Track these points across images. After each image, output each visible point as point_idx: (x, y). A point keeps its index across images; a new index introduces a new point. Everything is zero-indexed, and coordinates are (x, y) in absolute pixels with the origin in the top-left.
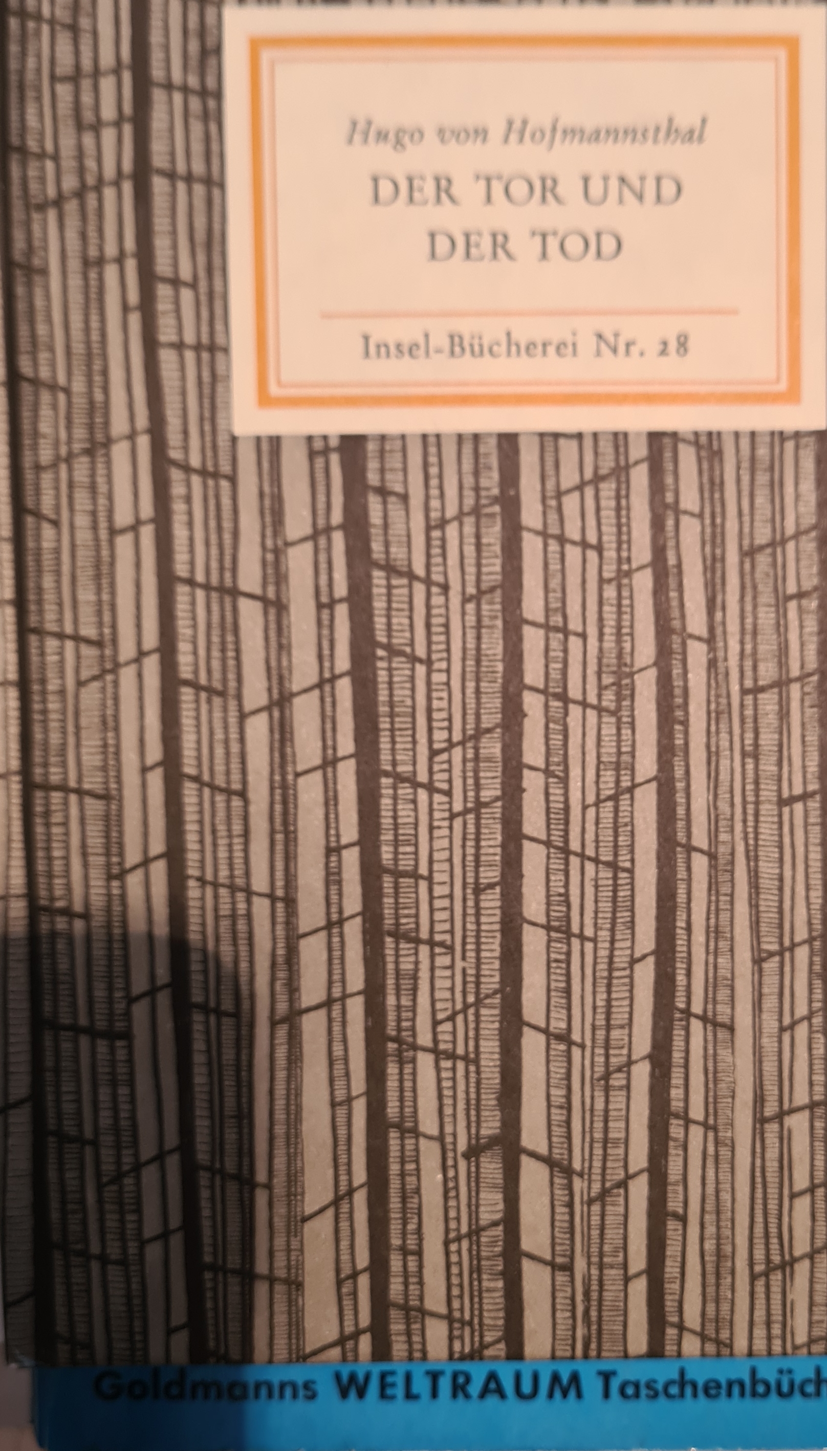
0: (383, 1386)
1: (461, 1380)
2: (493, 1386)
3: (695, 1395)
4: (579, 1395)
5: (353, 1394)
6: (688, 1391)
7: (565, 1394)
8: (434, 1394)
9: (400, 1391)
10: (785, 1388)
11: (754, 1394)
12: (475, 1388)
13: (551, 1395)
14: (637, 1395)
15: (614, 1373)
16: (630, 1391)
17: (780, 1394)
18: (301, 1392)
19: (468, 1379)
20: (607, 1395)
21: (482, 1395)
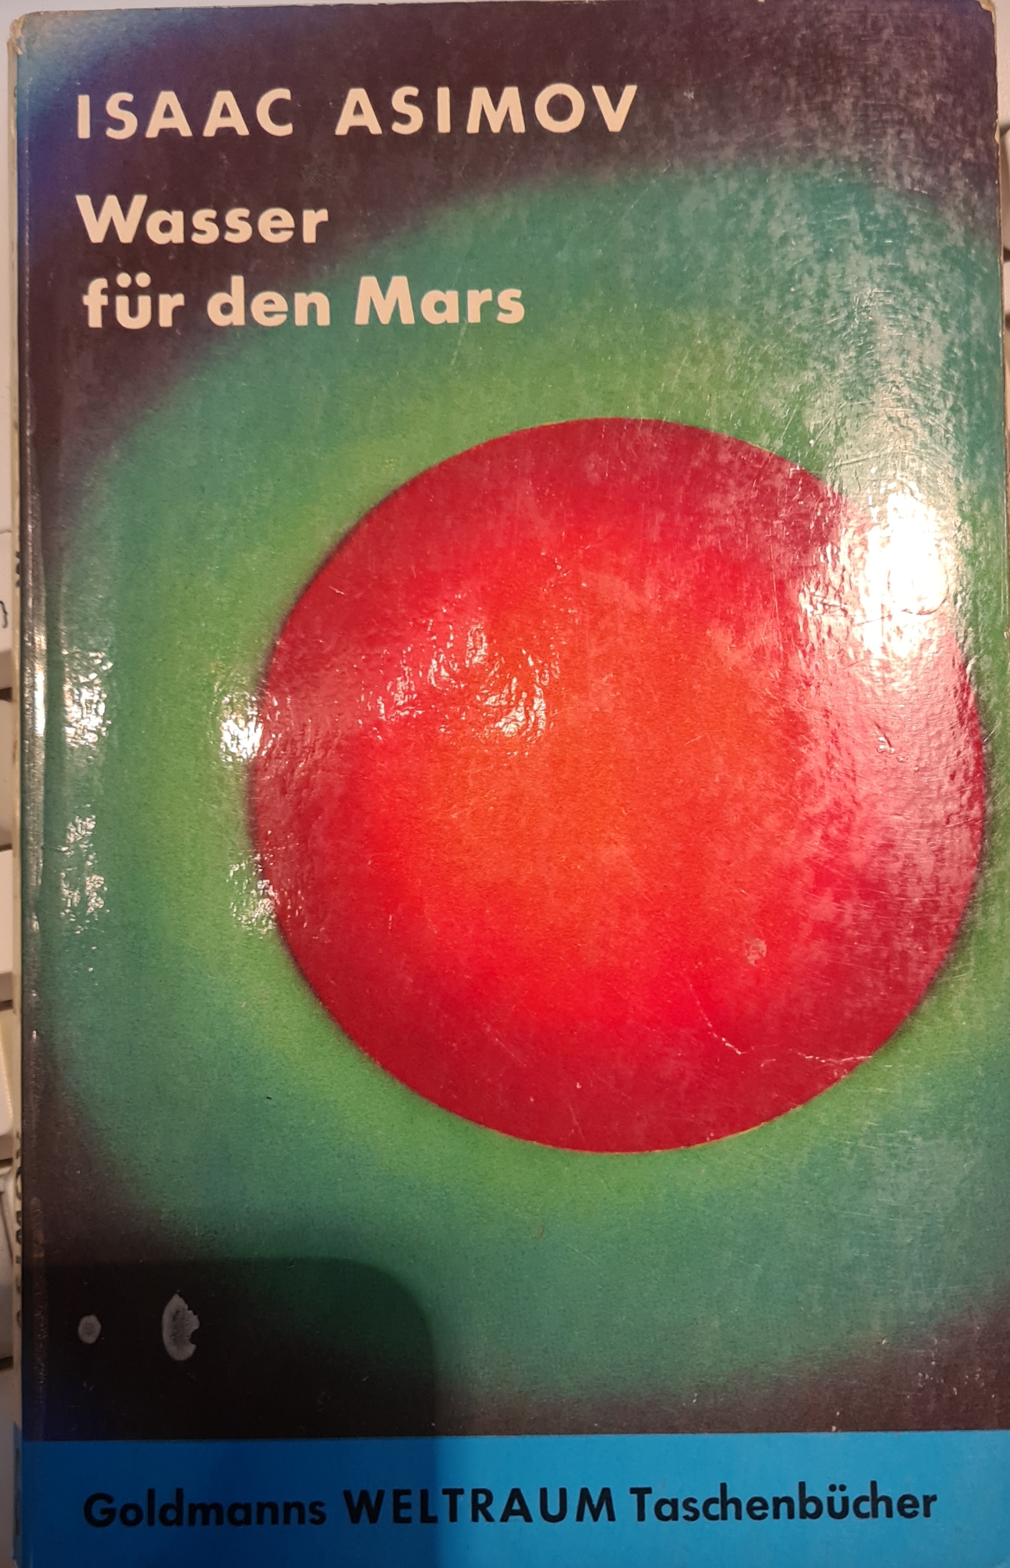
0: (398, 1506)
1: (482, 1499)
2: (516, 1506)
4: (612, 1517)
5: (364, 1516)
7: (596, 1517)
8: (454, 1516)
9: (415, 1513)
10: (838, 1508)
11: (804, 1514)
12: (497, 1509)
13: (580, 1517)
14: (674, 1516)
15: (649, 1490)
16: (667, 1510)
17: (833, 1514)
18: (309, 1515)
19: (490, 1499)
20: (641, 1517)
21: (504, 1519)
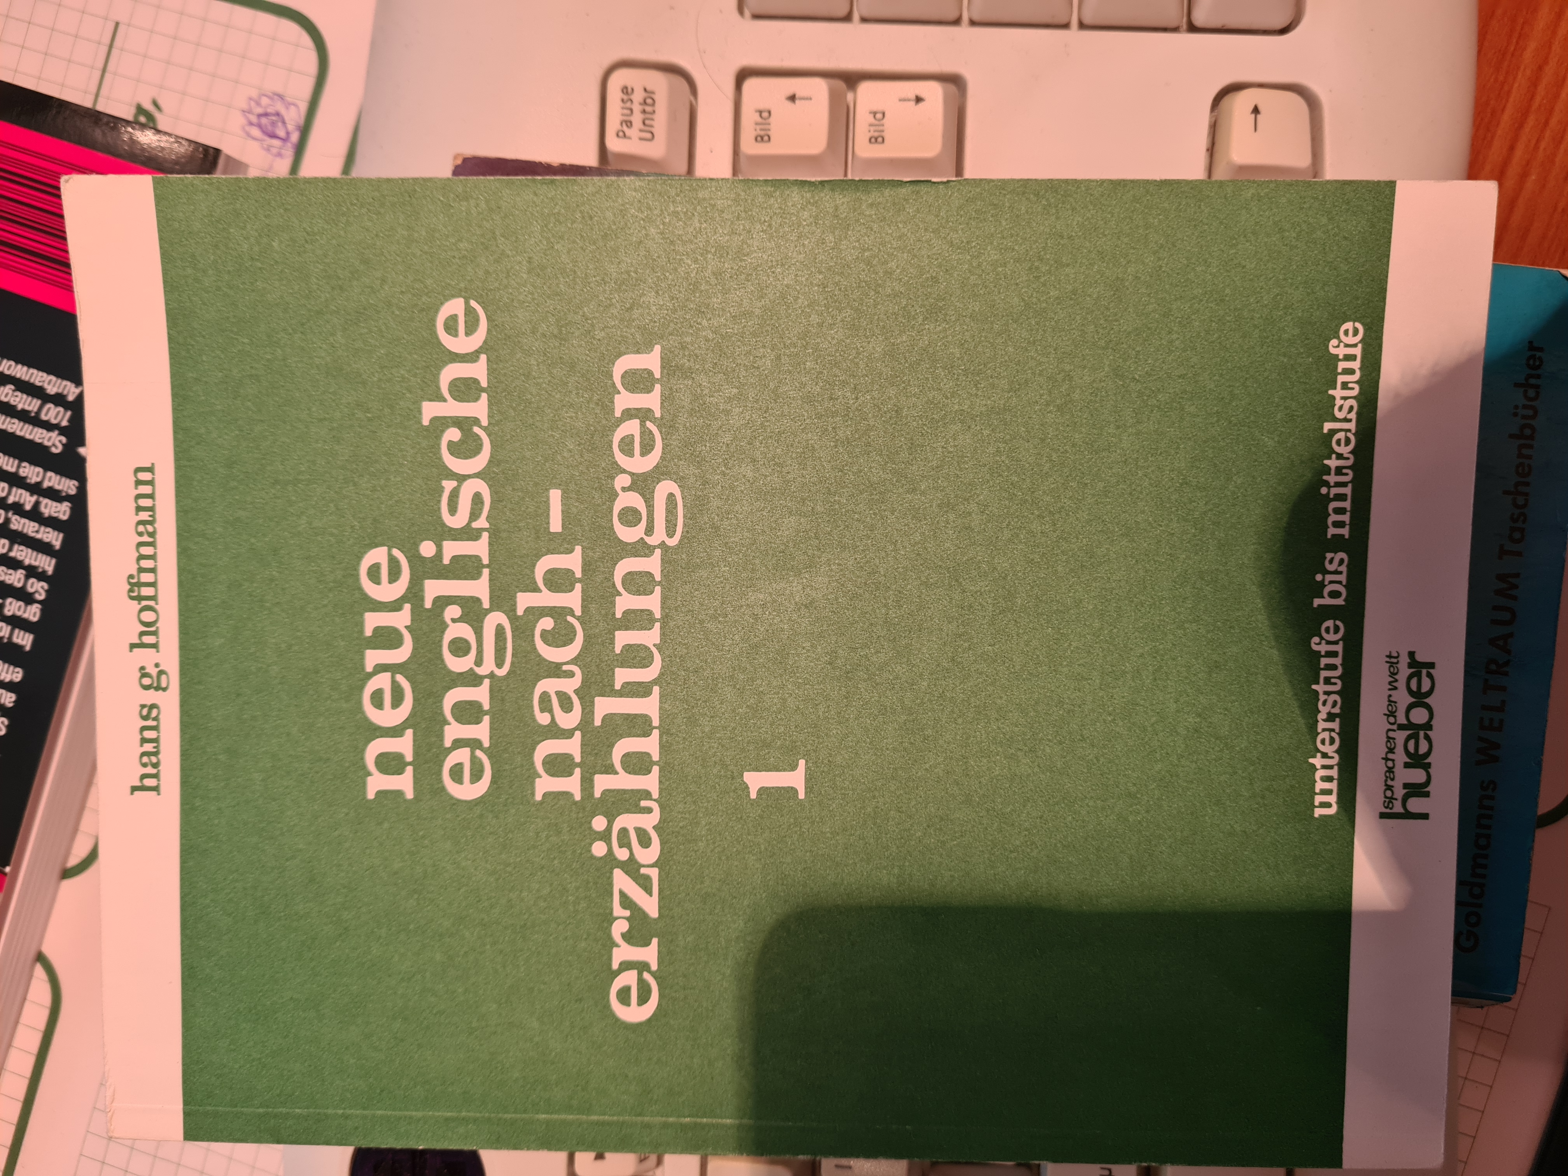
1: (1493, 667)
2: (1501, 643)
3: (1527, 484)
4: (1517, 575)
6: (1521, 489)
7: (1516, 587)
8: (1503, 689)
10: (1530, 413)
11: (1531, 437)
12: (1501, 657)
13: (1515, 598)
14: (1522, 530)
15: (1502, 547)
16: (1517, 535)
17: (1533, 417)
20: (1519, 554)
21: (1509, 652)
